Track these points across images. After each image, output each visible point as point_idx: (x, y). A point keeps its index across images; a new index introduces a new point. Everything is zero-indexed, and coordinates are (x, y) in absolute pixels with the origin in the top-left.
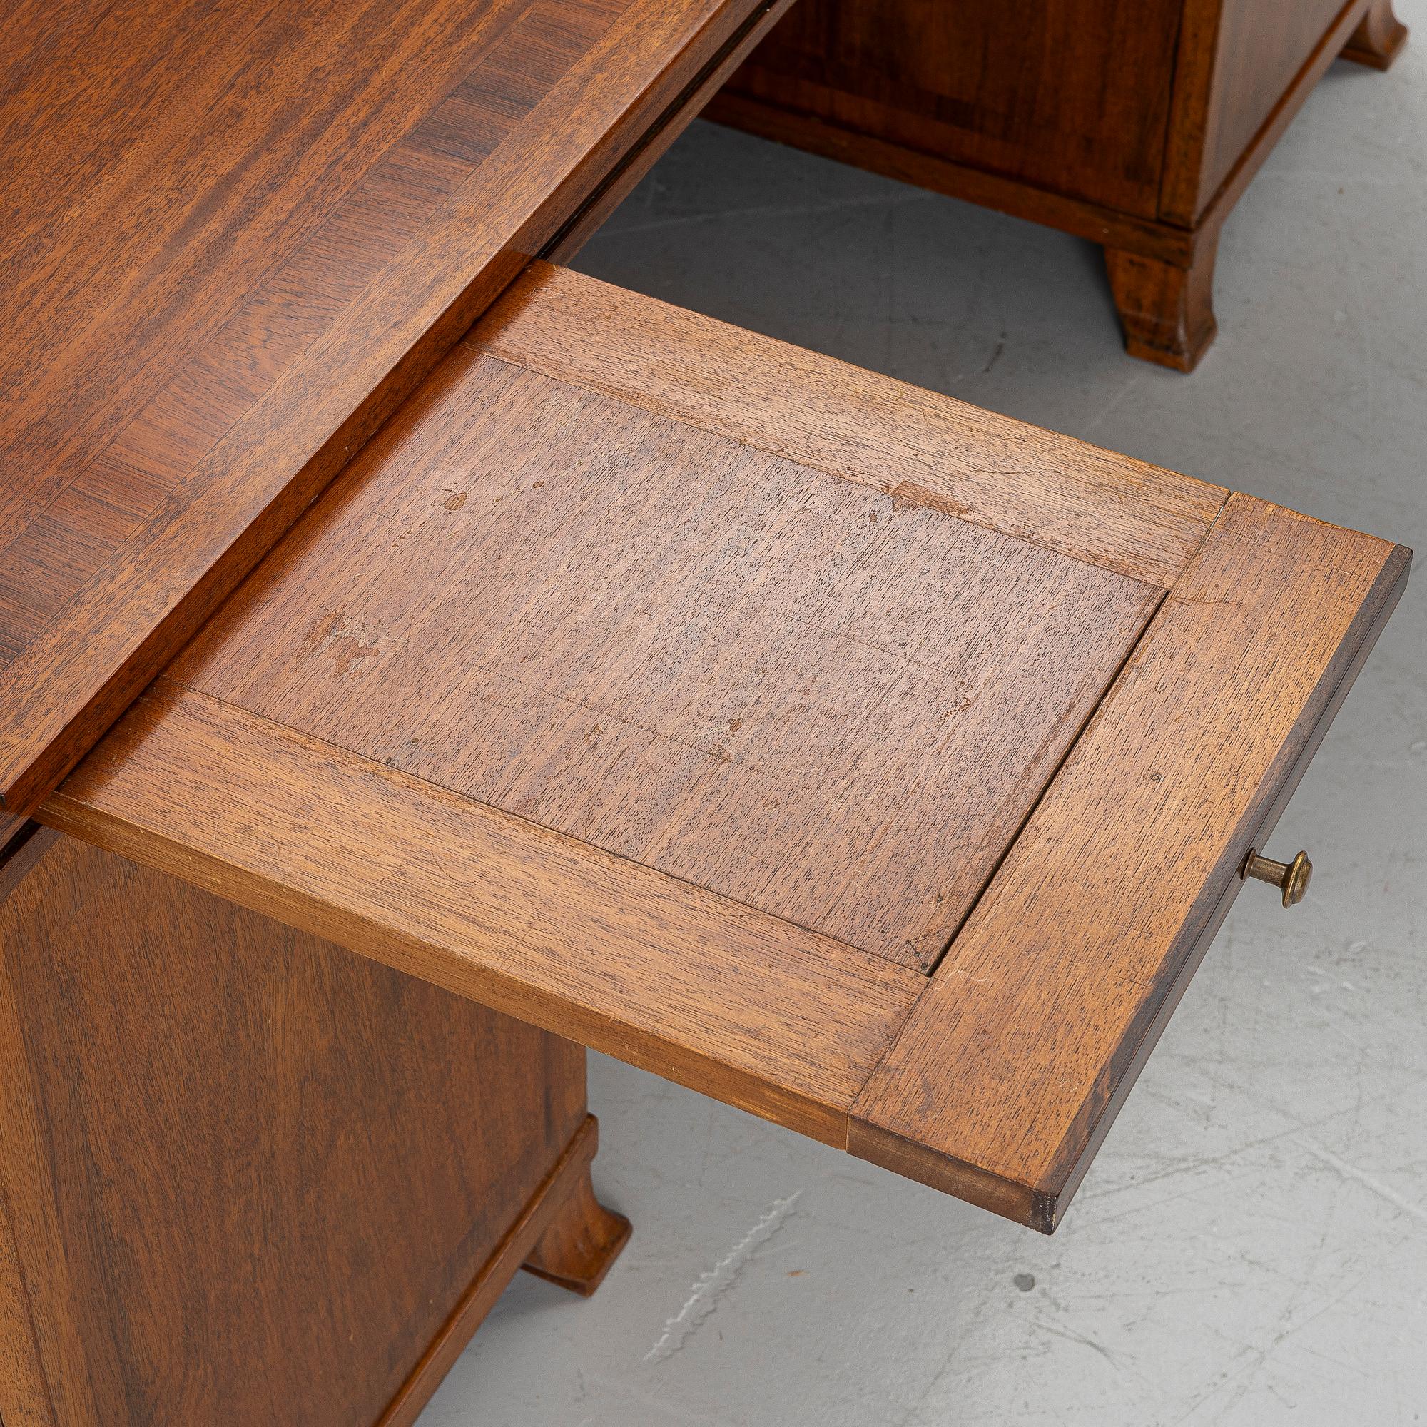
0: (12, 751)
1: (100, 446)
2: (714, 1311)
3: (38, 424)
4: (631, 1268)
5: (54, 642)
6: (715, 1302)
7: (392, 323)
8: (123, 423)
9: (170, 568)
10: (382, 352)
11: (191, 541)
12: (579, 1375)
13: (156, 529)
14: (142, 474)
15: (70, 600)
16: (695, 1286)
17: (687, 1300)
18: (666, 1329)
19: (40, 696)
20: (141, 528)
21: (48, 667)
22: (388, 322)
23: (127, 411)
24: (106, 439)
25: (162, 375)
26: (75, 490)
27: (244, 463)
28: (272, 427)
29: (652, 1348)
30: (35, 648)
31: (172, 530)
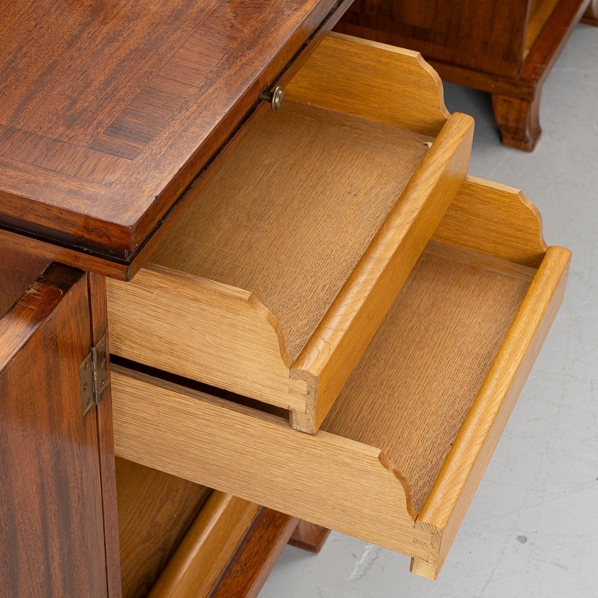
0: (157, 179)
1: (167, 59)
2: (377, 557)
3: (135, 50)
4: (335, 540)
5: (165, 136)
6: (377, 554)
7: (294, 9)
8: (176, 50)
9: (214, 105)
10: (292, 20)
11: (221, 94)
12: (318, 589)
13: (203, 90)
14: (190, 69)
15: (169, 119)
16: (367, 547)
17: (364, 553)
18: (356, 567)
19: (165, 157)
20: (195, 91)
21: (166, 145)
22: (291, 8)
23: (176, 45)
24: (169, 56)
25: (189, 31)
26: (160, 76)
27: (238, 64)
28: (248, 49)
29: (350, 575)
30: (157, 138)
31: (211, 90)
